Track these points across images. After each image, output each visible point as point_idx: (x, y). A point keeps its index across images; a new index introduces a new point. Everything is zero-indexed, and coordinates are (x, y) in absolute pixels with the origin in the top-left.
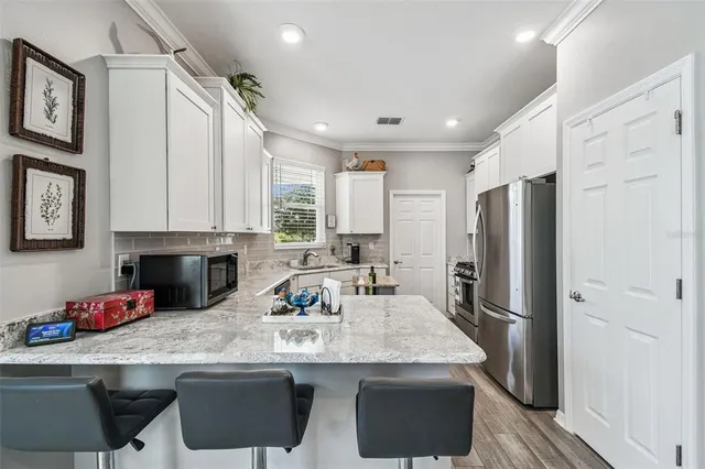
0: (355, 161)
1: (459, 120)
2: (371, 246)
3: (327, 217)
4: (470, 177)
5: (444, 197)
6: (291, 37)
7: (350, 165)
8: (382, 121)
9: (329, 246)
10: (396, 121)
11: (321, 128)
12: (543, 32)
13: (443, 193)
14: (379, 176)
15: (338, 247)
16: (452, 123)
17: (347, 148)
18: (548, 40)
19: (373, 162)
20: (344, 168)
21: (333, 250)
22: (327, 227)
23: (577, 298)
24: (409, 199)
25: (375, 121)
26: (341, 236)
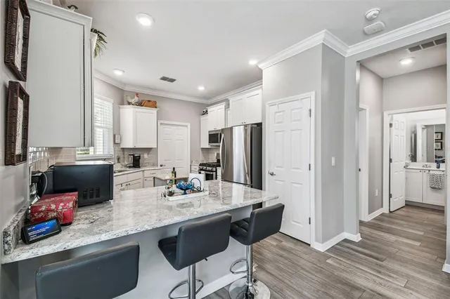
0: (136, 99)
1: (205, 87)
2: (146, 156)
3: (114, 136)
4: (203, 118)
5: (189, 127)
6: (145, 22)
7: (133, 101)
8: (164, 79)
9: (116, 155)
10: (172, 80)
11: (118, 73)
12: (259, 63)
13: (189, 125)
14: (154, 111)
15: (121, 156)
16: (201, 88)
17: (127, 88)
18: (260, 66)
19: (149, 101)
20: (126, 102)
21: (118, 159)
22: (115, 143)
23: (272, 174)
24: (168, 126)
25: (160, 77)
26: (123, 149)
